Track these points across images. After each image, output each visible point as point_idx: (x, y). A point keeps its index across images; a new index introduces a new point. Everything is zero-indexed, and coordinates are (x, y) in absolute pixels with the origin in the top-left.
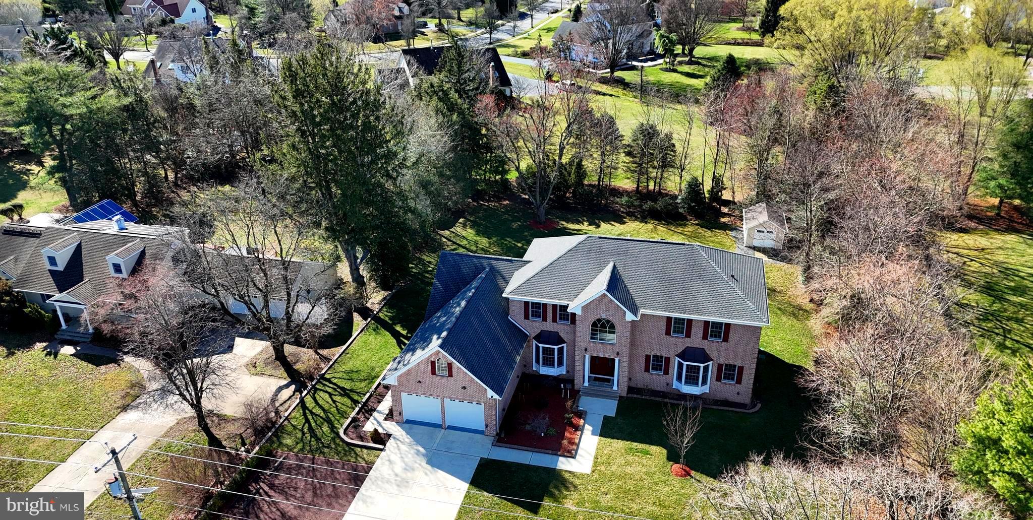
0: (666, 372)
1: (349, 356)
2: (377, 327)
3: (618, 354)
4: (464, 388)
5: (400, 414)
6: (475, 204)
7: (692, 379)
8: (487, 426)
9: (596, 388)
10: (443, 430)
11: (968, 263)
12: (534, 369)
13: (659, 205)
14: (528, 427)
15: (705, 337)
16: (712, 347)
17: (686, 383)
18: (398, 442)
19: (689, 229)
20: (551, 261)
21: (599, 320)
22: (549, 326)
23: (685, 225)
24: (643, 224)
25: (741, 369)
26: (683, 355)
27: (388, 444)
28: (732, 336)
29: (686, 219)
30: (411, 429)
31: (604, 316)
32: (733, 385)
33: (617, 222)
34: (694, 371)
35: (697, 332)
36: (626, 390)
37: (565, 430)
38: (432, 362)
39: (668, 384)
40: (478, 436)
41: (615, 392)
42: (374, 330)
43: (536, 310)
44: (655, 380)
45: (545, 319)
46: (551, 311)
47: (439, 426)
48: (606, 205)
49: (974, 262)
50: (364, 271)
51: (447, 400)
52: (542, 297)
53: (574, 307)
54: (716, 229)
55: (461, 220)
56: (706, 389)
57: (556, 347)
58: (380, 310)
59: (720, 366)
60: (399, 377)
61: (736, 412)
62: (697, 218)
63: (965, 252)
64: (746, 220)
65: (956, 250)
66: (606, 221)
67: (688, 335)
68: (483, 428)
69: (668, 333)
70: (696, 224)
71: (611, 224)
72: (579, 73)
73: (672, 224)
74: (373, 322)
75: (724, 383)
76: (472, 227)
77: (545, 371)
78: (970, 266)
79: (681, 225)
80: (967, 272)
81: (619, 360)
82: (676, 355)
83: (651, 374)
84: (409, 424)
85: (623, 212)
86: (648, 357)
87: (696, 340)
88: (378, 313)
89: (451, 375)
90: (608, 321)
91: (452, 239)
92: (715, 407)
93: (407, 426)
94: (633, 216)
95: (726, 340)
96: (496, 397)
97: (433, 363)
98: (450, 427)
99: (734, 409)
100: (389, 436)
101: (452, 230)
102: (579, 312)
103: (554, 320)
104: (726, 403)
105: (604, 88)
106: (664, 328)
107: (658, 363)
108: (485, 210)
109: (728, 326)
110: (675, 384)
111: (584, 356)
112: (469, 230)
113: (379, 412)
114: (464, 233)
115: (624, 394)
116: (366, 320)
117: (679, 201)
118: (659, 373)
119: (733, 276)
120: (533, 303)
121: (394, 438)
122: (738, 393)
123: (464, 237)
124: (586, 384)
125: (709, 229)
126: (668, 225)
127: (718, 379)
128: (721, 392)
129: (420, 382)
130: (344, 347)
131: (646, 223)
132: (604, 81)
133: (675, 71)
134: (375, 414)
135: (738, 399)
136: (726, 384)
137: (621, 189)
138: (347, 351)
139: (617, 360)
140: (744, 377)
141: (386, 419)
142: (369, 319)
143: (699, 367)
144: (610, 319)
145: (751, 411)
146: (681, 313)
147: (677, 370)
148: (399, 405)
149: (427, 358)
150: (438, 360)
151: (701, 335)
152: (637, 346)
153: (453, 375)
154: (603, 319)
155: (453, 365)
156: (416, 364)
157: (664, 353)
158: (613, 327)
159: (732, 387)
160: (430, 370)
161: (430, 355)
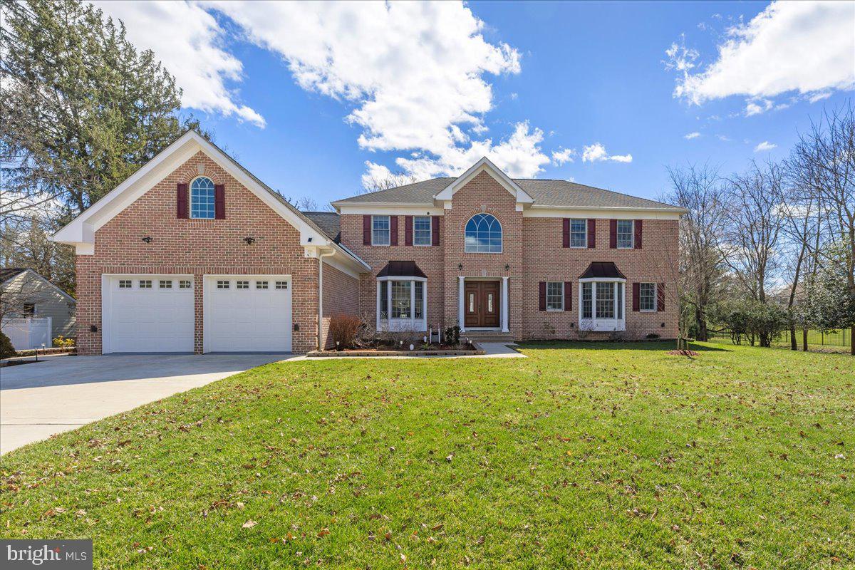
0: (569, 308)
3: (506, 269)
4: (249, 241)
5: (94, 329)
8: (296, 329)
15: (613, 245)
17: (598, 315)
22: (402, 252)
25: (662, 288)
28: (645, 238)
31: (482, 210)
32: (654, 314)
34: (605, 293)
35: (603, 236)
38: (179, 186)
39: (572, 325)
41: (505, 335)
44: (555, 322)
45: (395, 243)
46: (403, 228)
56: (622, 324)
57: (412, 280)
59: (636, 286)
60: (99, 233)
67: (593, 243)
68: (291, 350)
69: (566, 244)
75: (643, 314)
81: (509, 280)
82: (579, 278)
83: (548, 312)
86: (542, 285)
87: (603, 252)
89: (220, 214)
90: (490, 219)
95: (638, 246)
97: (182, 189)
98: (212, 353)
102: (448, 205)
103: (409, 242)
106: (561, 235)
107: (556, 295)
109: (639, 223)
110: (582, 324)
111: (458, 279)
118: (558, 310)
120: (376, 218)
122: (662, 326)
124: (462, 330)
127: (636, 308)
128: (641, 327)
129: (149, 240)
135: (663, 334)
136: (646, 314)
139: (505, 279)
140: (667, 299)
143: (613, 285)
144: (492, 215)
147: (584, 297)
148: (92, 309)
149: (169, 179)
150: (195, 184)
151: (607, 242)
152: (525, 269)
153: (227, 214)
154: (484, 215)
155: (227, 189)
156: (142, 197)
157: (562, 278)
158: (496, 227)
159: (654, 317)
160: (175, 208)
161: (178, 171)
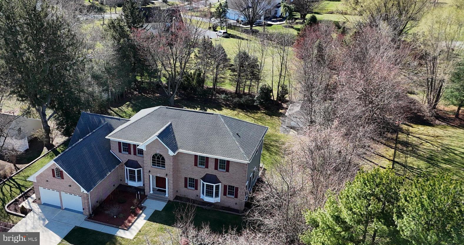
0: (196, 189)
1: (30, 168)
2: (53, 155)
3: (167, 175)
4: (70, 186)
5: (39, 199)
6: (140, 95)
7: (209, 193)
8: (83, 209)
9: (157, 195)
10: (61, 210)
11: (424, 144)
12: (126, 182)
13: (243, 100)
14: (107, 212)
15: (216, 168)
16: (220, 174)
17: (206, 195)
18: (35, 214)
19: (259, 115)
20: (136, 120)
21: (156, 155)
22: (132, 157)
23: (257, 113)
24: (232, 111)
25: (237, 189)
26: (204, 179)
27: (29, 214)
28: (231, 168)
29: (259, 109)
30: (44, 208)
31: (158, 152)
32: (233, 198)
33: (217, 109)
34: (210, 188)
35: (212, 165)
36: (172, 197)
37: (130, 215)
39: (197, 196)
40: (79, 215)
41: (167, 198)
42: (51, 156)
43: (126, 147)
44: (190, 193)
45: (130, 153)
46: (132, 148)
47: (60, 208)
48: (215, 100)
49: (428, 143)
50: (52, 124)
51: (63, 193)
52: (127, 139)
53: (142, 146)
54: (274, 116)
55: (128, 103)
56: (218, 200)
58: (59, 146)
59: (225, 187)
60: (37, 177)
61: (232, 214)
62: (265, 109)
63: (425, 137)
64: (289, 110)
65: (418, 136)
66: (211, 108)
67: (207, 167)
68: (82, 210)
69: (196, 165)
70: (263, 113)
71: (213, 110)
72: (230, 27)
73: (249, 112)
74: (52, 152)
75: (228, 197)
76: (132, 107)
77: (130, 183)
78: (424, 145)
79: (254, 113)
80: (420, 149)
82: (201, 179)
83: (189, 189)
84: (44, 206)
85: (223, 104)
86: (186, 179)
87: (211, 170)
88: (56, 148)
90: (161, 155)
91: (118, 113)
92: (220, 210)
93: (43, 206)
94: (228, 106)
95: (228, 171)
96: (85, 192)
97: (53, 171)
98: (66, 209)
99: (232, 213)
100: (31, 210)
101: (120, 108)
102: (144, 149)
103: (134, 154)
104: (229, 209)
105: (244, 36)
106: (194, 161)
107: (193, 183)
108: (144, 98)
109: (228, 162)
110: (202, 196)
112: (130, 108)
113: (32, 198)
114: (126, 110)
115: (172, 199)
116: (49, 150)
117: (255, 99)
118: (192, 188)
119: (237, 134)
120: (123, 143)
121: (34, 212)
122: (236, 204)
123: (125, 112)
124: (152, 192)
125: (270, 116)
126: (246, 112)
127: (225, 194)
128: (227, 202)
129: (48, 181)
130: (28, 164)
131: (234, 110)
132: (246, 31)
133: (292, 27)
134: (29, 199)
135: (236, 207)
136: (229, 197)
137: (228, 91)
138: (30, 166)
139: (167, 179)
140: (239, 194)
141: (34, 202)
142: (50, 150)
143: (213, 186)
144: (162, 154)
145: (241, 214)
146: (201, 153)
148: (38, 194)
149: (49, 168)
150: (56, 169)
151: (214, 167)
153: (64, 179)
154: (158, 154)
156: (45, 170)
157: (194, 177)
158: (163, 159)
159: (233, 200)
160: (52, 174)
161: (51, 166)
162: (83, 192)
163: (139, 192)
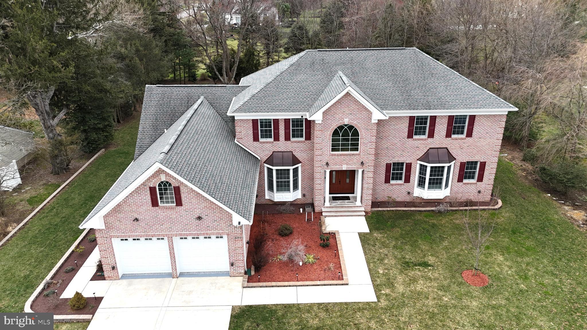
0: (407, 180)
3: (362, 163)
4: (199, 218)
5: (113, 268)
7: (436, 183)
8: (232, 265)
9: (339, 207)
10: (174, 280)
12: (267, 197)
15: (448, 134)
16: (455, 145)
17: (429, 188)
21: (341, 128)
22: (282, 145)
25: (483, 165)
26: (425, 158)
27: (98, 311)
28: (476, 129)
30: (130, 285)
31: (346, 121)
32: (474, 183)
34: (437, 173)
36: (370, 204)
38: (150, 188)
39: (409, 193)
40: (221, 279)
41: (358, 208)
43: (268, 129)
44: (397, 191)
45: (277, 139)
46: (283, 128)
47: (168, 275)
52: (272, 111)
56: (449, 192)
57: (291, 168)
59: (462, 165)
60: (106, 217)
67: (431, 135)
68: (229, 268)
69: (410, 135)
75: (465, 184)
77: (280, 197)
81: (363, 171)
82: (419, 159)
83: (392, 184)
84: (127, 281)
86: (388, 166)
87: (439, 139)
89: (179, 203)
90: (351, 127)
95: (469, 134)
96: (244, 222)
97: (152, 190)
100: (99, 300)
102: (319, 119)
103: (287, 138)
106: (406, 130)
107: (399, 171)
109: (472, 117)
110: (418, 192)
111: (325, 171)
113: (84, 270)
115: (369, 209)
118: (399, 182)
120: (262, 121)
121: (107, 301)
122: (479, 192)
124: (327, 204)
127: (460, 180)
128: (462, 193)
129: (137, 220)
136: (468, 184)
139: (361, 171)
140: (486, 173)
141: (93, 278)
144: (354, 123)
146: (424, 110)
147: (420, 173)
148: (110, 257)
149: (144, 184)
150: (160, 185)
151: (444, 133)
152: (377, 155)
153: (183, 203)
154: (346, 125)
155: (181, 188)
156: (128, 195)
157: (405, 159)
158: (356, 133)
159: (473, 187)
160: (150, 201)
161: (149, 179)
162: (239, 223)
163: (301, 210)
